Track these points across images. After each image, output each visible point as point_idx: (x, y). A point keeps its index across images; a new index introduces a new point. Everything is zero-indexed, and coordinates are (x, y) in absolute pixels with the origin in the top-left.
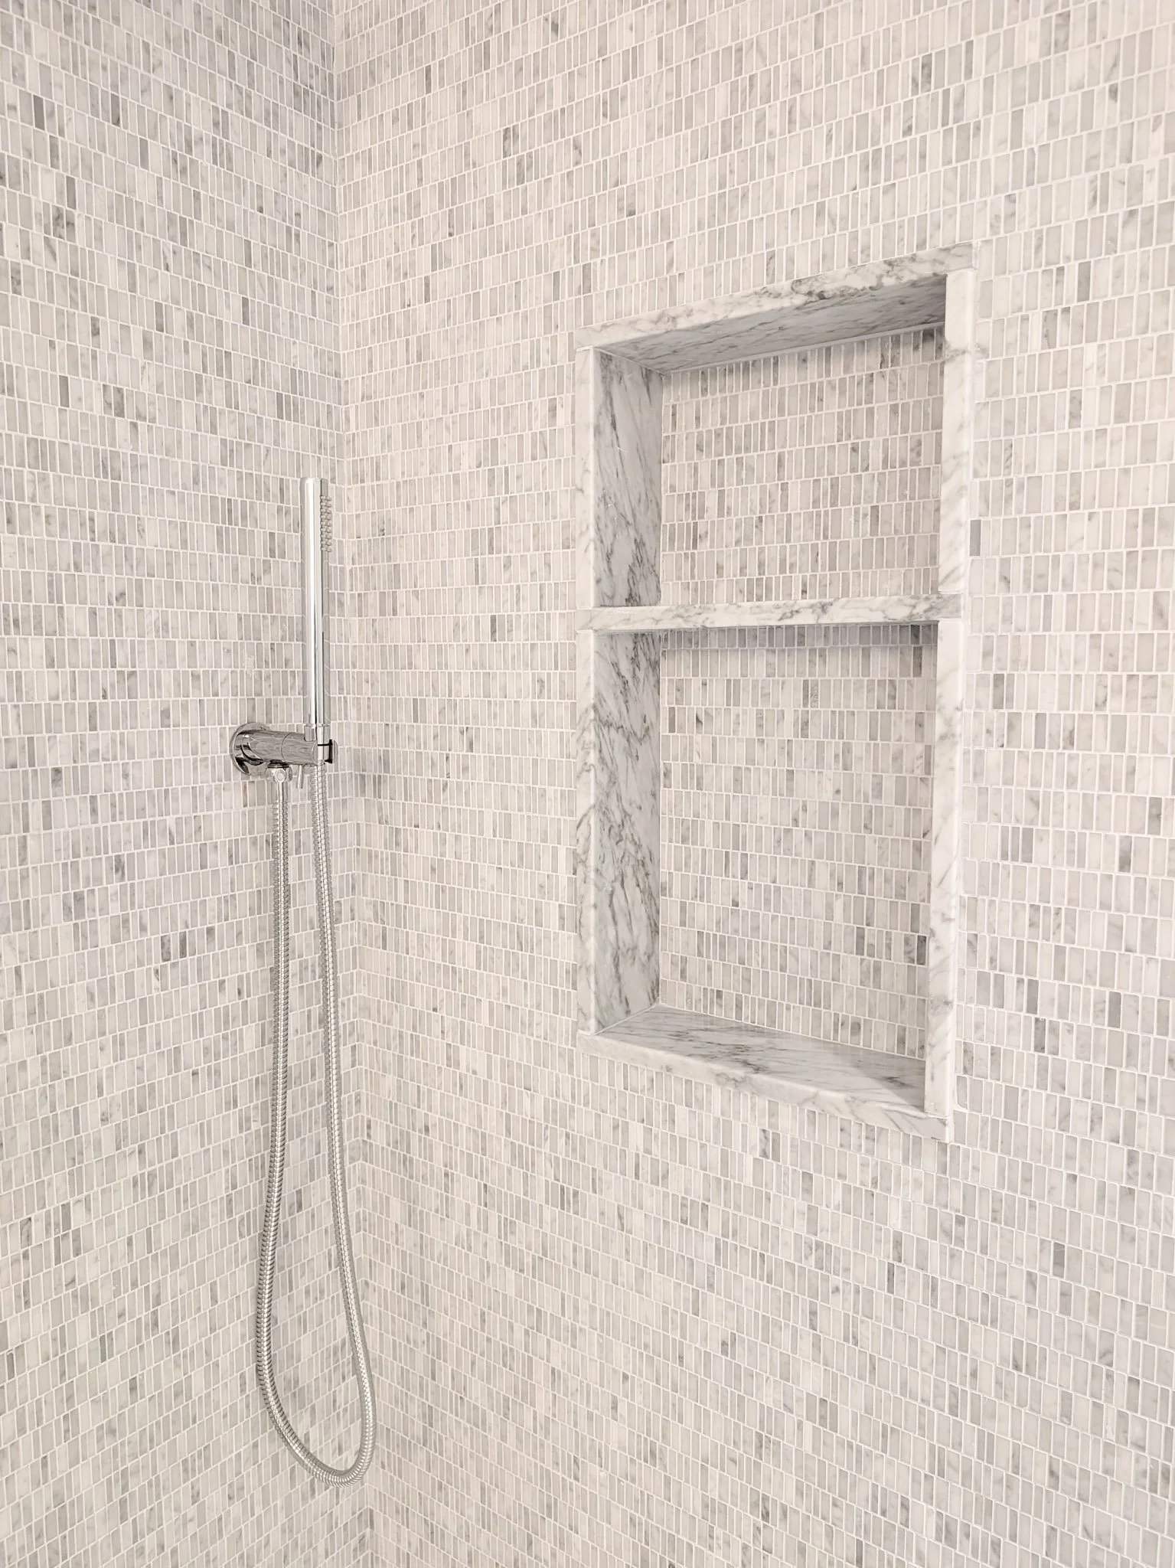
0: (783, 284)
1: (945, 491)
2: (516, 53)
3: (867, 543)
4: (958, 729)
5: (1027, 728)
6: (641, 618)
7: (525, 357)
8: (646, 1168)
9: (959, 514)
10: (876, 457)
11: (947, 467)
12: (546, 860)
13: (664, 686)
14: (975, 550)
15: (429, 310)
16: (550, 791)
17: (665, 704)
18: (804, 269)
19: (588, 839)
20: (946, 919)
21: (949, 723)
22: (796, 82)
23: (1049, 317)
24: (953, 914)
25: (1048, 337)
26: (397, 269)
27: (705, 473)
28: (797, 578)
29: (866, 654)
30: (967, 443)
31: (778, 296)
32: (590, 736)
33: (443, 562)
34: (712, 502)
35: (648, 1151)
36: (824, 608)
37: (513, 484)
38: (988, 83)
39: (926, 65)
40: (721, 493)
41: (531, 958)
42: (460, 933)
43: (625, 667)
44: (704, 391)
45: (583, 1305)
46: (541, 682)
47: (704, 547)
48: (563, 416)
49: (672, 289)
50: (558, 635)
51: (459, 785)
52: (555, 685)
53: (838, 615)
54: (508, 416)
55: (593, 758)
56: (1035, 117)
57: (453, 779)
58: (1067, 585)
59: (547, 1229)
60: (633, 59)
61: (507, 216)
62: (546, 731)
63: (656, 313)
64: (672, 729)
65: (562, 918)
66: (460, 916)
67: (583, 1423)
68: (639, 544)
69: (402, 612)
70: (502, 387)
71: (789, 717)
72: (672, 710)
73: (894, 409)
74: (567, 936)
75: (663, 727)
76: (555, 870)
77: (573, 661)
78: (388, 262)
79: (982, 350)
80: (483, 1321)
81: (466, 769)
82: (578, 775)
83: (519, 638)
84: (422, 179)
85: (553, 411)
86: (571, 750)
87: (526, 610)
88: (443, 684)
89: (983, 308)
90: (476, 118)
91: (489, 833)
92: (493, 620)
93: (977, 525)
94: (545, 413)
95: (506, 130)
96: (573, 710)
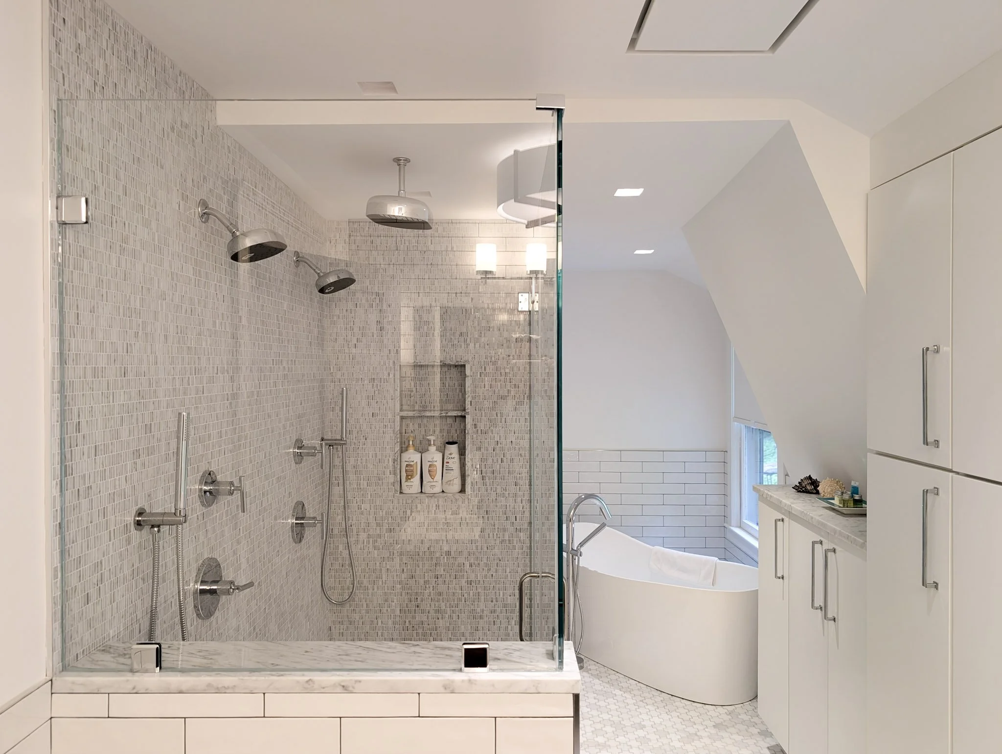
0: (438, 361)
1: (467, 396)
4: (470, 432)
5: (479, 431)
7: (382, 363)
9: (469, 398)
10: (447, 385)
11: (467, 393)
12: (386, 461)
14: (471, 405)
15: (356, 350)
16: (387, 447)
18: (442, 358)
19: (398, 456)
20: (468, 462)
21: (468, 431)
23: (481, 373)
24: (469, 460)
25: (481, 376)
26: (347, 340)
30: (469, 389)
32: (398, 436)
37: (379, 387)
38: (471, 338)
42: (362, 480)
44: (413, 369)
46: (385, 426)
48: (391, 376)
49: (416, 357)
50: (390, 416)
51: (362, 448)
52: (389, 426)
54: (377, 374)
55: (399, 440)
56: (477, 345)
58: (484, 411)
61: (377, 336)
62: (386, 435)
65: (390, 473)
66: (362, 476)
70: (376, 368)
72: (406, 430)
73: (450, 377)
74: (392, 476)
76: (388, 463)
77: (394, 422)
78: (344, 339)
79: (471, 376)
80: (367, 565)
81: (364, 444)
82: (395, 444)
83: (379, 417)
84: (354, 324)
85: (389, 374)
86: (393, 438)
87: (381, 411)
88: (358, 427)
89: (471, 370)
90: (369, 316)
91: (371, 457)
92: (373, 413)
93: (471, 401)
94: (387, 375)
95: (377, 321)
96: (394, 431)
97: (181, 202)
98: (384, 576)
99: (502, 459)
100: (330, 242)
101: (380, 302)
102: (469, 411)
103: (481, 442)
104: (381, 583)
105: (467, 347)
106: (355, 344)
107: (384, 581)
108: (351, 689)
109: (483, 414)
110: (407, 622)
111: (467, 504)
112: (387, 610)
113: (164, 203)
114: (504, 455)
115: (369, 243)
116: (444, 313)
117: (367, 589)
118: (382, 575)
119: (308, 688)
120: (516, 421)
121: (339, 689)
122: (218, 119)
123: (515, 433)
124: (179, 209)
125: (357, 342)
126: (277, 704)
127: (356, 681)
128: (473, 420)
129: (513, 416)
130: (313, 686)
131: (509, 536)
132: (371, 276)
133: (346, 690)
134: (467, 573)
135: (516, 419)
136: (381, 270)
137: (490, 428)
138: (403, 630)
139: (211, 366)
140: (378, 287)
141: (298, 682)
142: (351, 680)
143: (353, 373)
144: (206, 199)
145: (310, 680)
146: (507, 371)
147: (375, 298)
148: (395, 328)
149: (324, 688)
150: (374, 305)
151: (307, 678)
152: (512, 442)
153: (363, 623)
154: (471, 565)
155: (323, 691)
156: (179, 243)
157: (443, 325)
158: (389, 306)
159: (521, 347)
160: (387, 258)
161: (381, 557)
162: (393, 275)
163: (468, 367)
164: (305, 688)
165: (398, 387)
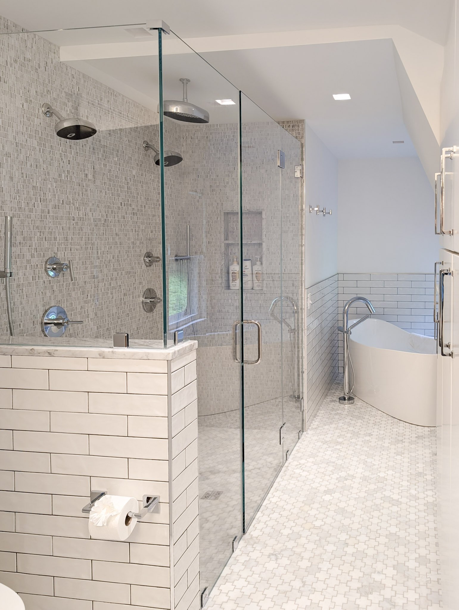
0: (246, 209)
1: (263, 231)
2: (212, 177)
3: (254, 234)
4: (265, 253)
5: (271, 253)
6: (227, 242)
7: (213, 211)
8: (231, 305)
9: (264, 233)
10: (255, 225)
11: (263, 229)
12: (217, 270)
13: (230, 249)
14: (266, 237)
15: (198, 204)
16: (217, 262)
17: (230, 251)
18: (248, 208)
19: (223, 267)
20: (264, 271)
21: (264, 253)
22: (247, 190)
23: (271, 217)
24: (265, 270)
25: (271, 219)
26: (193, 198)
27: (234, 225)
28: (246, 237)
29: (254, 246)
30: (265, 227)
31: (246, 210)
32: (223, 255)
33: (201, 235)
34: (235, 228)
35: (231, 302)
36: (251, 241)
37: (212, 226)
38: (265, 195)
39: (260, 192)
40: (237, 227)
41: (215, 283)
42: (203, 281)
43: (226, 248)
44: (234, 216)
45: (222, 324)
46: (216, 249)
47: (234, 233)
48: (219, 219)
49: (233, 207)
50: (218, 244)
51: (203, 262)
52: (218, 249)
53: (253, 242)
54: (211, 218)
55: (224, 258)
56: (269, 200)
57: (202, 262)
58: (274, 240)
59: (217, 316)
60: (228, 183)
61: (211, 195)
62: (217, 255)
63: (231, 210)
64: (231, 254)
65: (219, 277)
66: (203, 279)
67: (223, 339)
68: (227, 233)
69: (193, 241)
70: (210, 214)
71: (246, 253)
72: (231, 252)
73: (256, 220)
74: (220, 279)
75: (230, 254)
76: (218, 271)
77: (221, 247)
78: (192, 197)
79: (266, 219)
80: (207, 331)
81: (204, 260)
82: (221, 260)
83: (212, 244)
84: (197, 188)
85: (217, 218)
86: (221, 257)
87: (213, 241)
88: (200, 250)
89: (266, 215)
90: (206, 183)
91: (208, 268)
92: (209, 242)
93: (266, 234)
94: (216, 218)
95: (210, 186)
96: (221, 252)
97: (25, 104)
98: (216, 338)
99: (284, 269)
100: (183, 138)
101: (212, 174)
102: (264, 240)
103: (272, 259)
104: (214, 341)
105: (263, 201)
106: (198, 200)
107: (216, 341)
108: (53, 354)
109: (273, 242)
110: (230, 365)
111: (264, 296)
112: (218, 358)
113: (7, 103)
114: (286, 267)
115: (205, 138)
116: (249, 180)
117: (207, 345)
118: (215, 337)
119: (32, 353)
120: (293, 246)
121: (47, 354)
122: (61, 57)
123: (292, 254)
124: (23, 107)
125: (199, 199)
126: (17, 361)
127: (55, 350)
128: (267, 246)
129: (291, 243)
130: (34, 352)
131: (289, 316)
132: (207, 158)
133: (50, 355)
134: (264, 337)
135: (293, 245)
136: (213, 155)
137: (277, 250)
138: (227, 370)
139: (57, 198)
140: (211, 164)
141: (27, 350)
142: (53, 350)
143: (197, 217)
144: (50, 104)
145: (32, 349)
146: (288, 215)
147: (209, 172)
148: (221, 190)
149: (39, 353)
150: (208, 176)
151: (32, 348)
152: (290, 259)
153: (204, 365)
154: (266, 333)
155: (39, 355)
156: (23, 126)
157: (249, 187)
158: (217, 176)
159: (296, 200)
160: (216, 147)
161: (215, 327)
162: (220, 157)
163: (264, 213)
164: (30, 353)
165: (222, 226)
